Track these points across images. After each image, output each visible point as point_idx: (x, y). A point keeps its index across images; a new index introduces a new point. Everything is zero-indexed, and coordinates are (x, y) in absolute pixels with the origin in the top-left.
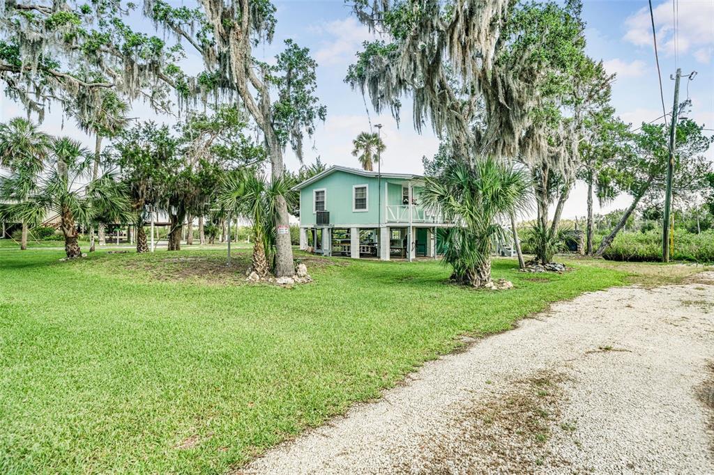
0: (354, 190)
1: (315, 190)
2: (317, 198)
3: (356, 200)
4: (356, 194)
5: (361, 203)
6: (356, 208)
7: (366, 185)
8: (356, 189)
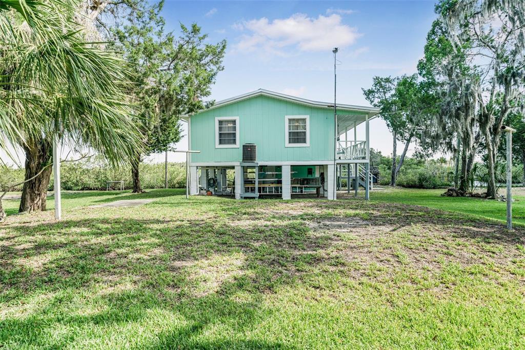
0: (287, 122)
1: (217, 119)
2: (220, 129)
3: (290, 133)
4: (290, 126)
5: (297, 137)
6: (290, 142)
7: (307, 117)
8: (290, 120)
